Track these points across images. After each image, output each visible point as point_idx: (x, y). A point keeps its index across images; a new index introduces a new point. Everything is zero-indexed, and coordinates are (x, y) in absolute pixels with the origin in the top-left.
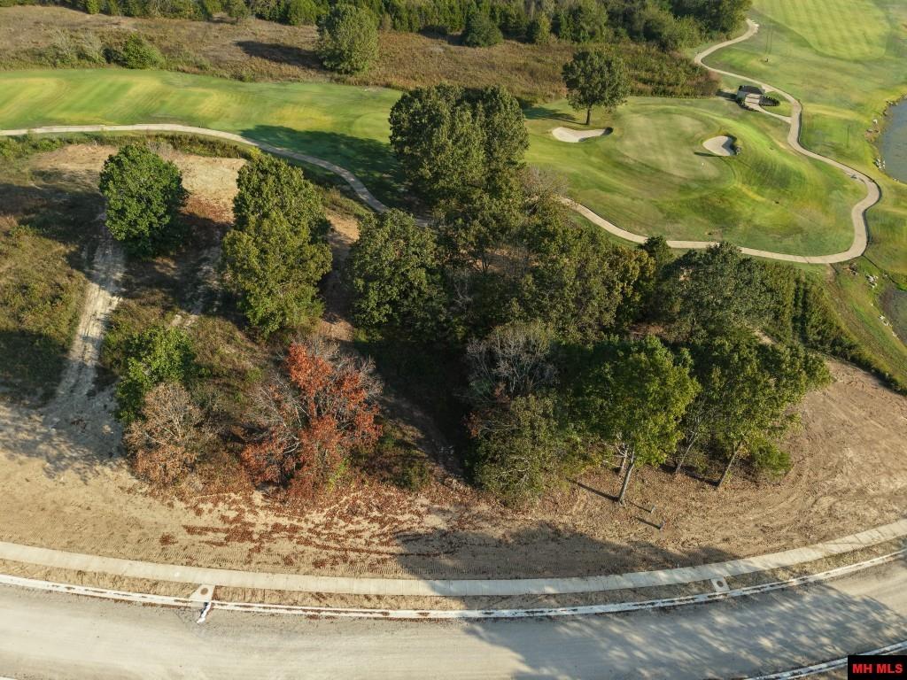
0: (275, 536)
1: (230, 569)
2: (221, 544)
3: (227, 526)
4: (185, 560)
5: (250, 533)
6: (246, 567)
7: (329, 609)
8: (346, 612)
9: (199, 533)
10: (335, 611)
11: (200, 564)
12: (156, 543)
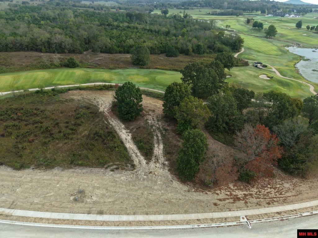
0: (247, 197)
1: (244, 210)
2: (234, 203)
3: (230, 197)
4: (228, 210)
5: (239, 198)
6: (248, 208)
7: (284, 217)
8: (290, 217)
9: (224, 201)
10: (287, 217)
11: (233, 210)
12: (213, 206)
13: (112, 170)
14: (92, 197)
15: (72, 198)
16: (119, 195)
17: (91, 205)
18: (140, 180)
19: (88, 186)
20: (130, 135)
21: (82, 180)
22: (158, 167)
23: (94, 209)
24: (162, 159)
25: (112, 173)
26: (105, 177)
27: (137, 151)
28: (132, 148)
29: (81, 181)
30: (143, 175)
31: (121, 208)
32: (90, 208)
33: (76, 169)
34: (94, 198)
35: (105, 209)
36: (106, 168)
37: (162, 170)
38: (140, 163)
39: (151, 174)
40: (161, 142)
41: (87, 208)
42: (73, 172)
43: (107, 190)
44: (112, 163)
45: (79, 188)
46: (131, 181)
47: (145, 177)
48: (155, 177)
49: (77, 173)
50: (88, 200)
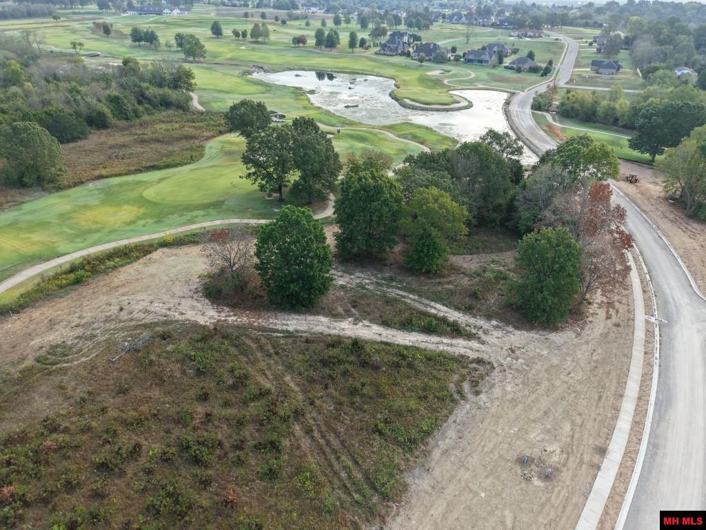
0: (609, 296)
1: (633, 310)
6: (631, 306)
13: (477, 393)
14: (545, 451)
15: (537, 482)
16: (556, 411)
17: (571, 459)
18: (524, 370)
19: (510, 444)
20: (367, 323)
21: (484, 447)
22: (500, 336)
23: (586, 458)
24: (481, 322)
25: (483, 396)
26: (493, 410)
27: (435, 339)
28: (420, 340)
29: (486, 449)
30: (515, 362)
31: (595, 420)
32: (582, 462)
33: (437, 446)
34: (554, 447)
35: (590, 441)
36: (463, 397)
37: (512, 336)
38: (477, 351)
39: (518, 352)
40: (427, 302)
41: (581, 466)
42: (445, 452)
43: (534, 421)
44: (452, 385)
45: (508, 461)
46: (524, 381)
47: (520, 361)
48: (527, 351)
49: (454, 448)
50: (556, 459)
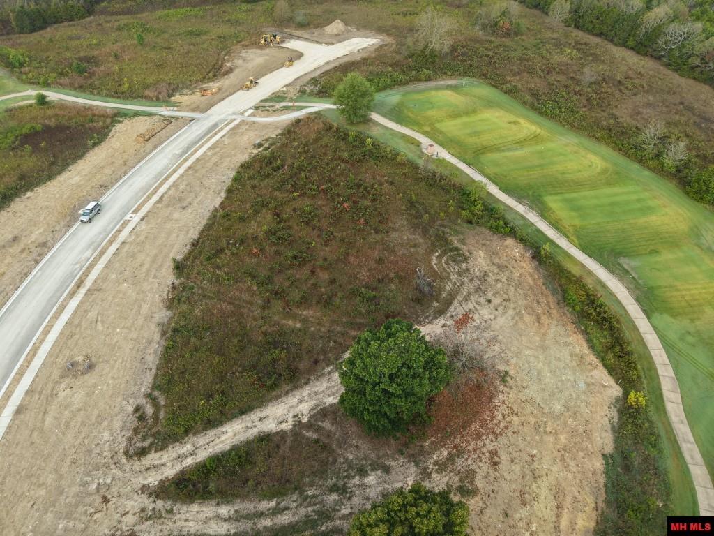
16: (57, 435)
17: (49, 391)
20: (286, 427)
25: (130, 409)
26: (119, 399)
27: (202, 455)
28: (217, 441)
36: (149, 396)
38: (148, 469)
44: (162, 403)
47: (94, 486)
